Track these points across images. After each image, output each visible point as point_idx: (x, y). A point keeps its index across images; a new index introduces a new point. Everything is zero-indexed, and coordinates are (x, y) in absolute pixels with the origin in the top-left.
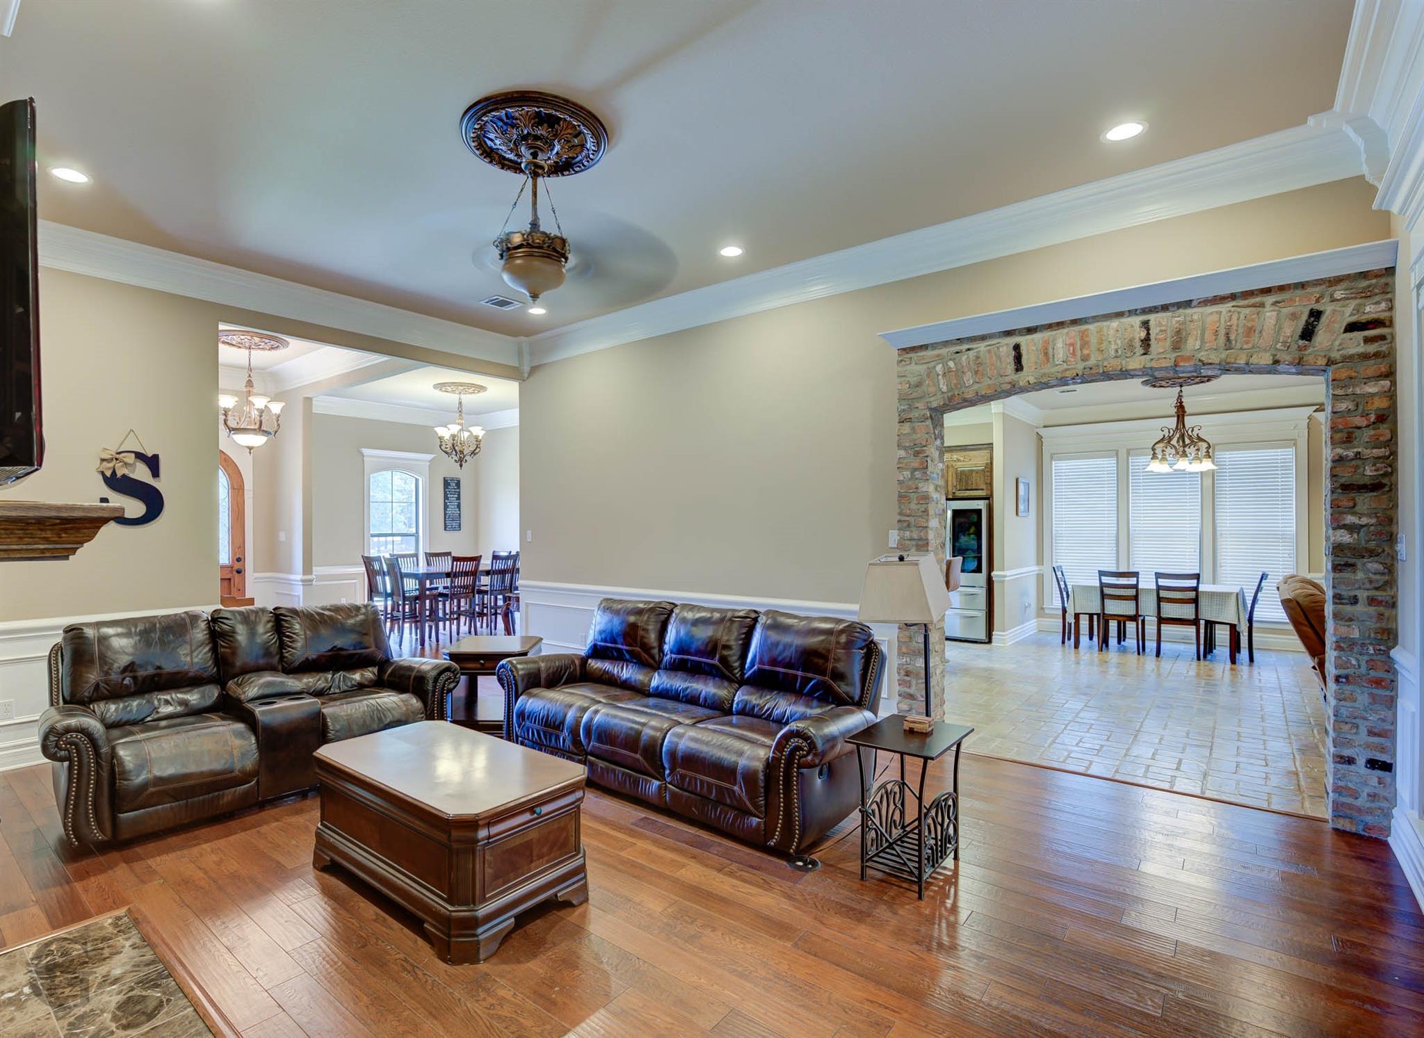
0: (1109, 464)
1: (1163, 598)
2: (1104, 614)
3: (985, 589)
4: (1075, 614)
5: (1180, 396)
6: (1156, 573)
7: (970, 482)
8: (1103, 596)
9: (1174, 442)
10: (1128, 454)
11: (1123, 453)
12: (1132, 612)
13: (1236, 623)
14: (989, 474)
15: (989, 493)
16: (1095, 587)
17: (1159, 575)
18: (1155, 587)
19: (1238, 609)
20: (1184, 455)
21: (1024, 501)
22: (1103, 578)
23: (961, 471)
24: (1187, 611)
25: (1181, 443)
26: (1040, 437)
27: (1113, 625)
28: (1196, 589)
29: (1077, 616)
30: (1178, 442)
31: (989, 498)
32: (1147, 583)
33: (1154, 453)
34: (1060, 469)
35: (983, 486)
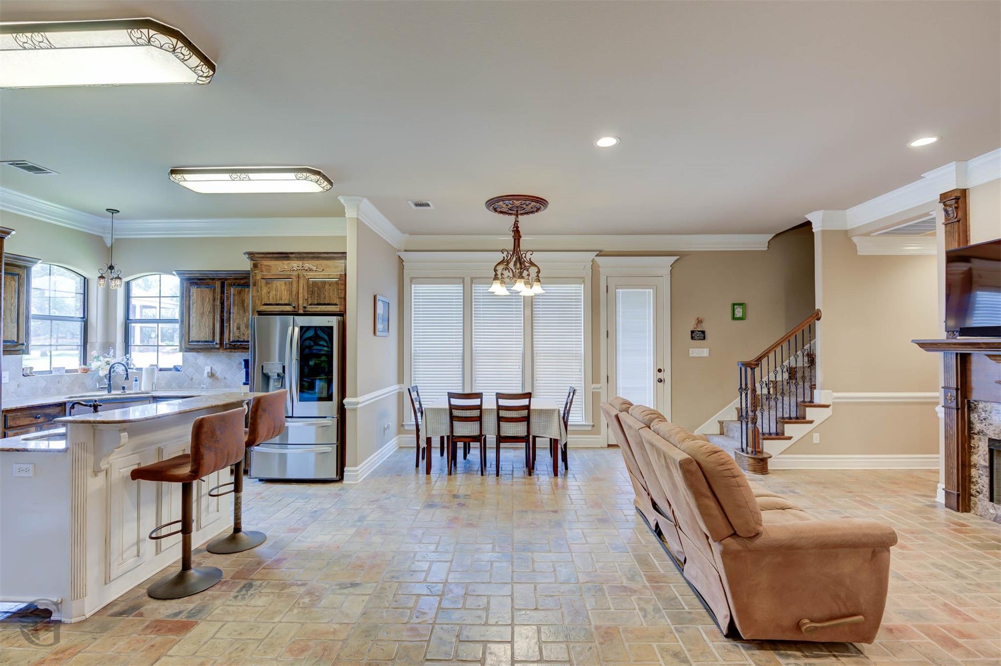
0: (456, 289)
1: (502, 417)
2: (453, 436)
3: (335, 420)
4: (427, 438)
5: (516, 222)
6: (497, 394)
7: (322, 296)
8: (452, 418)
9: (511, 265)
10: (472, 282)
11: (468, 280)
12: (476, 433)
13: (559, 438)
14: (343, 287)
15: (342, 308)
16: (444, 410)
17: (499, 396)
18: (495, 407)
19: (560, 424)
20: (521, 277)
21: (383, 320)
22: (452, 400)
23: (313, 282)
24: (519, 429)
25: (518, 265)
26: (401, 261)
27: (460, 445)
28: (527, 407)
29: (429, 440)
30: (515, 265)
31: (342, 314)
32: (489, 403)
33: (496, 275)
34: (419, 291)
35: (337, 301)
